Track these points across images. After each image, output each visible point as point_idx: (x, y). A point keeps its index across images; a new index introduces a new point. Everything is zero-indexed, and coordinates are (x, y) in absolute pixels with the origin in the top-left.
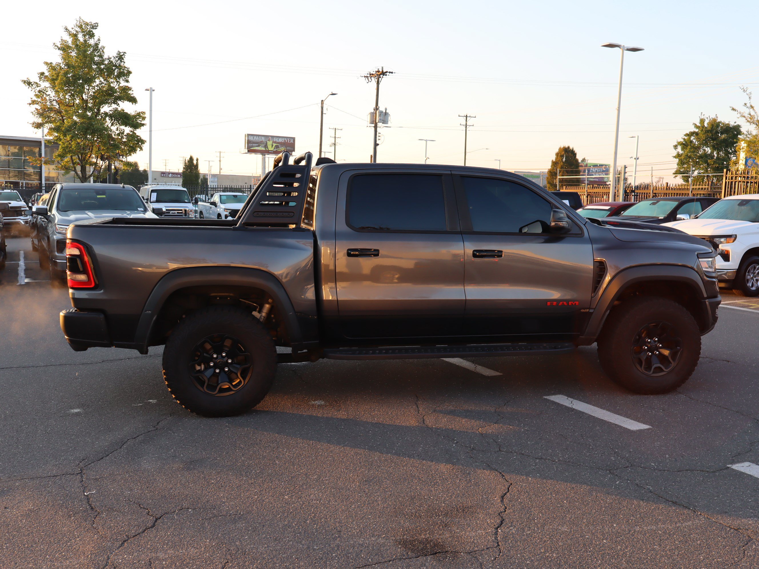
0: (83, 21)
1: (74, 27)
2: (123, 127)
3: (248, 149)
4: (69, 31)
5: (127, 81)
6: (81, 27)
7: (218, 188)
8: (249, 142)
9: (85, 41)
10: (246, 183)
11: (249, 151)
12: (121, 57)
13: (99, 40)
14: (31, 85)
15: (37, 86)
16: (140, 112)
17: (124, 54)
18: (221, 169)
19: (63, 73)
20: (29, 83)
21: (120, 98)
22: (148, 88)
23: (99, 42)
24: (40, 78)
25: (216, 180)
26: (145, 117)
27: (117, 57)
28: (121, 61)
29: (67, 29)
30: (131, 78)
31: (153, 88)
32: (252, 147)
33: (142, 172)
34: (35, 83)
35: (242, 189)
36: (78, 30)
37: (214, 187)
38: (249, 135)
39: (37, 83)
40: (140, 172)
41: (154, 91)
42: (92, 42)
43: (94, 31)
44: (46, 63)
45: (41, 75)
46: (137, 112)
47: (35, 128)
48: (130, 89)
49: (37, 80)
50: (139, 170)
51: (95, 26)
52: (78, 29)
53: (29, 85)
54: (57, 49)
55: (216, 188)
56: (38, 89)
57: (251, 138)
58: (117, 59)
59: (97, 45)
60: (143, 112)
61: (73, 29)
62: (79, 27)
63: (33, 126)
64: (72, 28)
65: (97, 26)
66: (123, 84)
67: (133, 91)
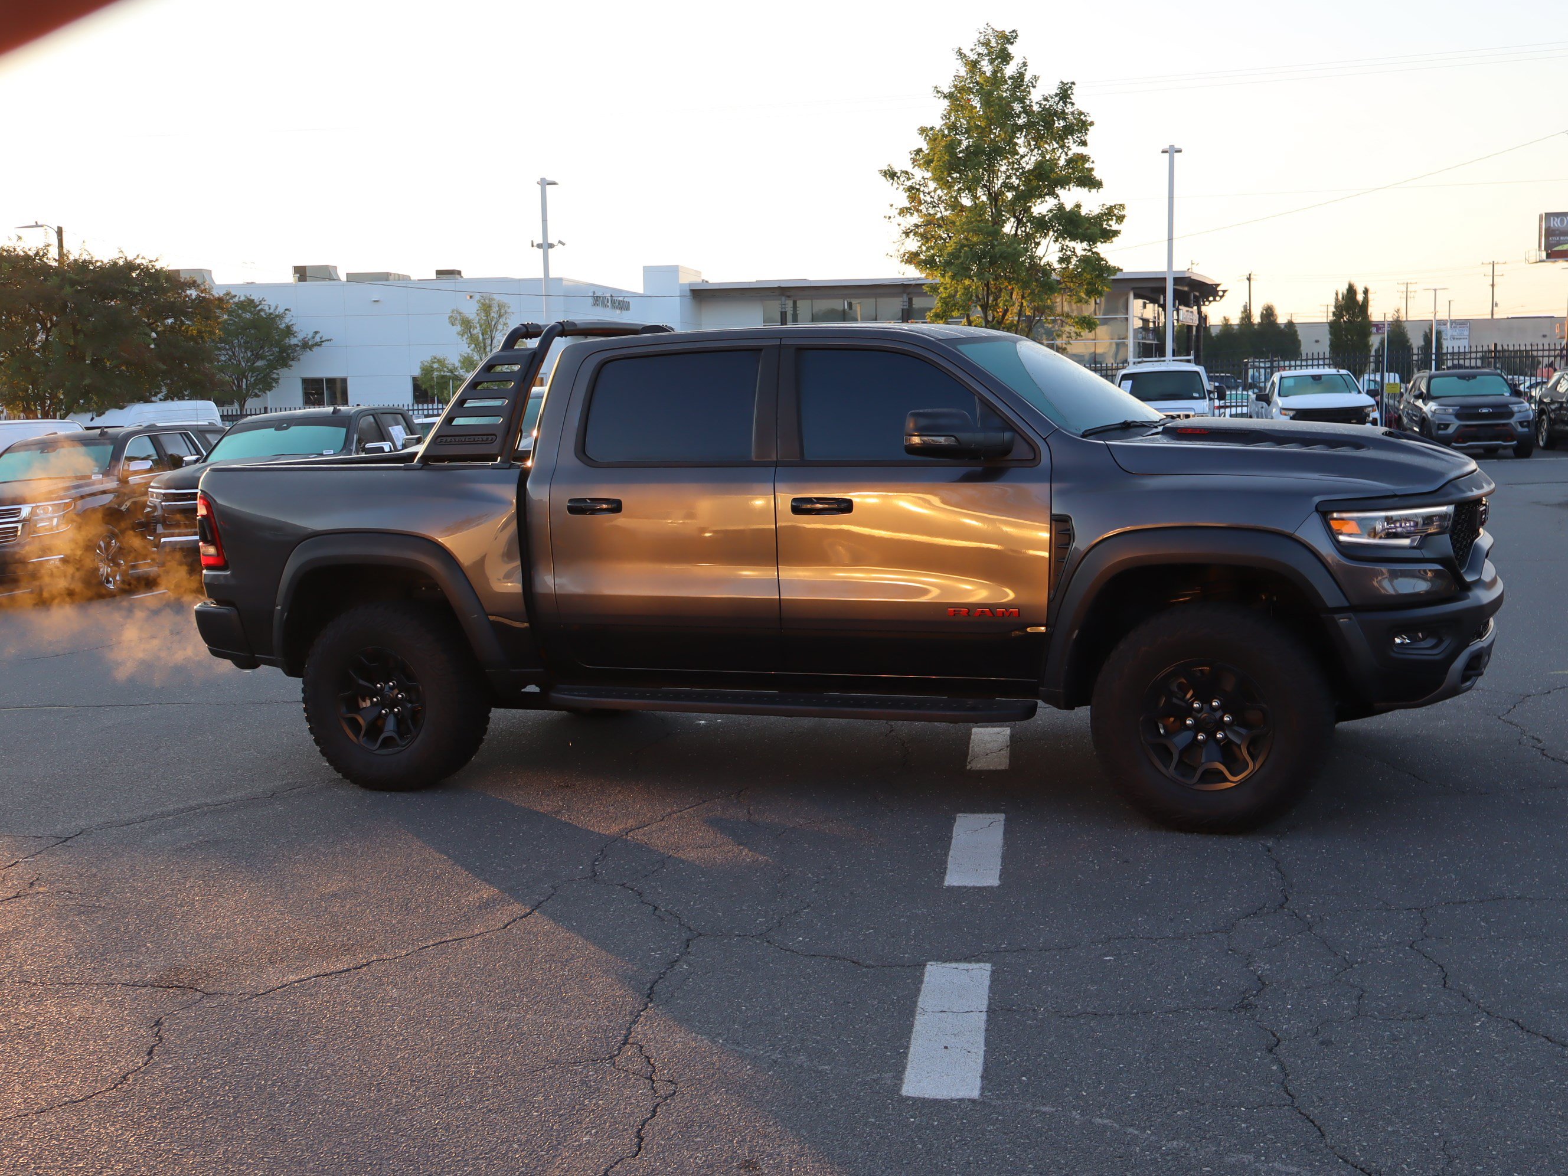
0: (993, 30)
1: (974, 47)
2: (1072, 244)
3: (1546, 249)
4: (965, 56)
5: (1084, 143)
6: (987, 44)
7: (1471, 352)
8: (1550, 233)
9: (995, 72)
10: (1544, 336)
11: (1548, 256)
12: (1065, 94)
13: (1025, 64)
14: (896, 178)
15: (909, 179)
16: (1111, 206)
17: (1070, 87)
18: (1494, 304)
19: (943, 147)
20: (891, 175)
21: (1064, 182)
22: (1167, 147)
23: (1025, 70)
24: (914, 161)
25: (1466, 333)
26: (1124, 217)
27: (1057, 95)
28: (1065, 103)
29: (961, 54)
30: (1091, 136)
31: (1177, 147)
32: (1559, 244)
33: (1283, 326)
34: (903, 172)
35: (1535, 353)
36: (981, 52)
37: (1462, 350)
38: (1548, 215)
39: (907, 173)
40: (1279, 327)
41: (1180, 151)
42: (1010, 70)
43: (1011, 49)
44: (923, 131)
45: (916, 155)
46: (1105, 207)
47: (906, 263)
48: (1084, 158)
49: (908, 167)
50: (1277, 324)
51: (1008, 38)
52: (982, 50)
53: (893, 179)
54: (942, 98)
55: (1459, 353)
56: (909, 183)
57: (1556, 223)
58: (1057, 99)
59: (1021, 76)
60: (1121, 205)
61: (974, 52)
62: (983, 44)
63: (902, 261)
64: (972, 50)
65: (1015, 38)
66: (1075, 149)
67: (1093, 162)
